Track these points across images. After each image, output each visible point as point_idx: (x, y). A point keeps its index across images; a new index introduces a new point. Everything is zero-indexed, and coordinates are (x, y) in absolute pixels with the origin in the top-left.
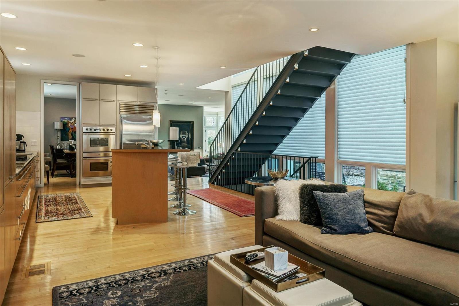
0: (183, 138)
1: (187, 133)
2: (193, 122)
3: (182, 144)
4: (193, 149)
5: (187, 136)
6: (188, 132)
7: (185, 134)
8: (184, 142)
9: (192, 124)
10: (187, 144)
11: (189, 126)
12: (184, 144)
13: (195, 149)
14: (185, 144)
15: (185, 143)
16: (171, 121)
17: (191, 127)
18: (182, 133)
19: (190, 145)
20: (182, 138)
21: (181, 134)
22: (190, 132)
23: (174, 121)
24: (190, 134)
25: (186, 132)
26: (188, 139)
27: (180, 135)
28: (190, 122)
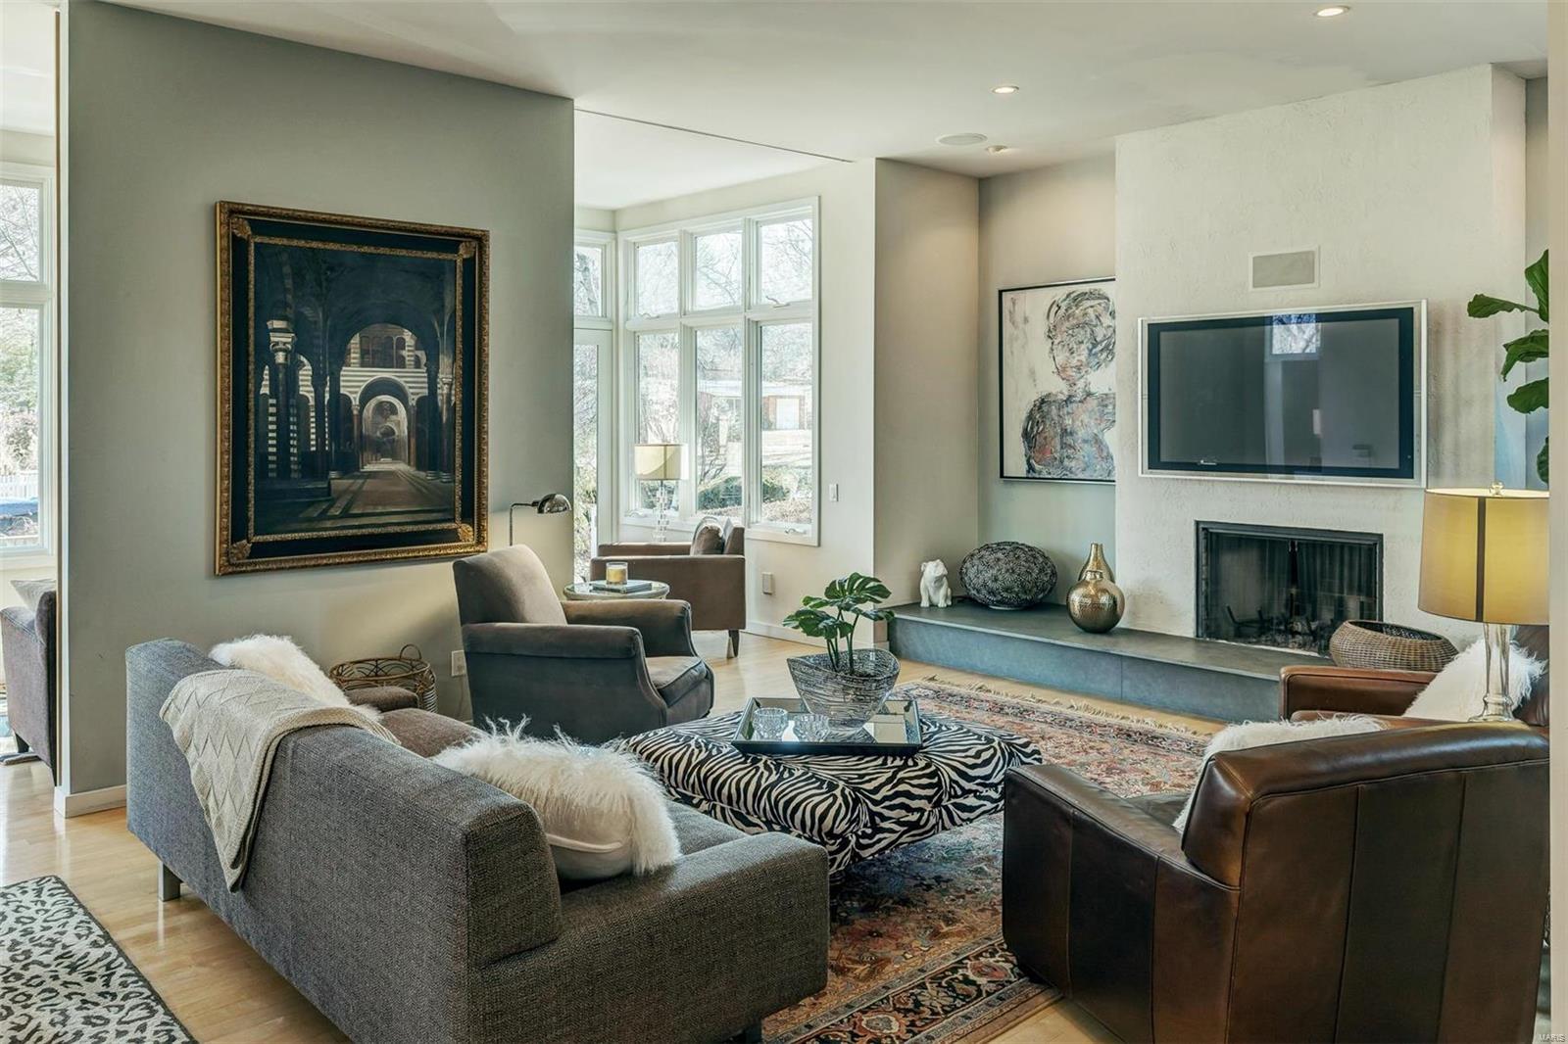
0: (372, 404)
1: (422, 354)
2: (480, 240)
3: (368, 468)
4: (482, 517)
5: (413, 381)
6: (428, 344)
7: (401, 363)
8: (386, 446)
9: (469, 264)
10: (419, 466)
11: (434, 275)
12: (384, 465)
13: (501, 509)
14: (401, 467)
15: (394, 456)
16: (234, 211)
17: (454, 297)
18: (364, 353)
19: (445, 477)
20: (366, 397)
21: (355, 356)
22: (444, 343)
23: (269, 212)
24: (445, 361)
25: (408, 337)
26: (425, 411)
27: (345, 371)
28: (447, 240)
